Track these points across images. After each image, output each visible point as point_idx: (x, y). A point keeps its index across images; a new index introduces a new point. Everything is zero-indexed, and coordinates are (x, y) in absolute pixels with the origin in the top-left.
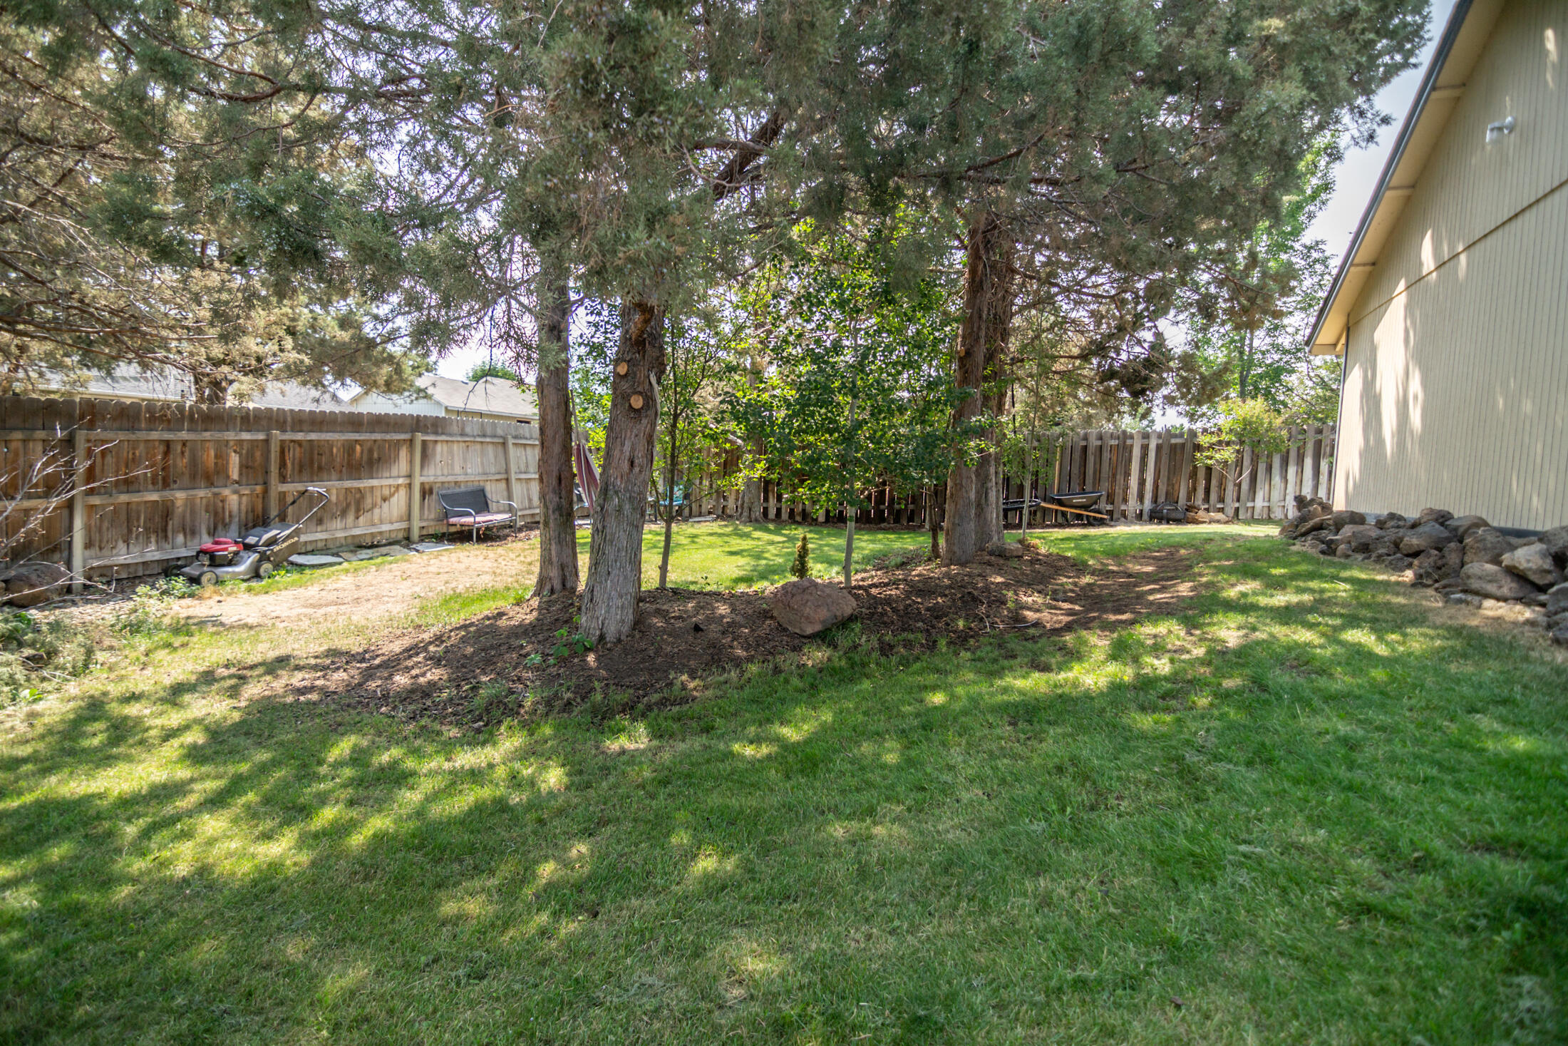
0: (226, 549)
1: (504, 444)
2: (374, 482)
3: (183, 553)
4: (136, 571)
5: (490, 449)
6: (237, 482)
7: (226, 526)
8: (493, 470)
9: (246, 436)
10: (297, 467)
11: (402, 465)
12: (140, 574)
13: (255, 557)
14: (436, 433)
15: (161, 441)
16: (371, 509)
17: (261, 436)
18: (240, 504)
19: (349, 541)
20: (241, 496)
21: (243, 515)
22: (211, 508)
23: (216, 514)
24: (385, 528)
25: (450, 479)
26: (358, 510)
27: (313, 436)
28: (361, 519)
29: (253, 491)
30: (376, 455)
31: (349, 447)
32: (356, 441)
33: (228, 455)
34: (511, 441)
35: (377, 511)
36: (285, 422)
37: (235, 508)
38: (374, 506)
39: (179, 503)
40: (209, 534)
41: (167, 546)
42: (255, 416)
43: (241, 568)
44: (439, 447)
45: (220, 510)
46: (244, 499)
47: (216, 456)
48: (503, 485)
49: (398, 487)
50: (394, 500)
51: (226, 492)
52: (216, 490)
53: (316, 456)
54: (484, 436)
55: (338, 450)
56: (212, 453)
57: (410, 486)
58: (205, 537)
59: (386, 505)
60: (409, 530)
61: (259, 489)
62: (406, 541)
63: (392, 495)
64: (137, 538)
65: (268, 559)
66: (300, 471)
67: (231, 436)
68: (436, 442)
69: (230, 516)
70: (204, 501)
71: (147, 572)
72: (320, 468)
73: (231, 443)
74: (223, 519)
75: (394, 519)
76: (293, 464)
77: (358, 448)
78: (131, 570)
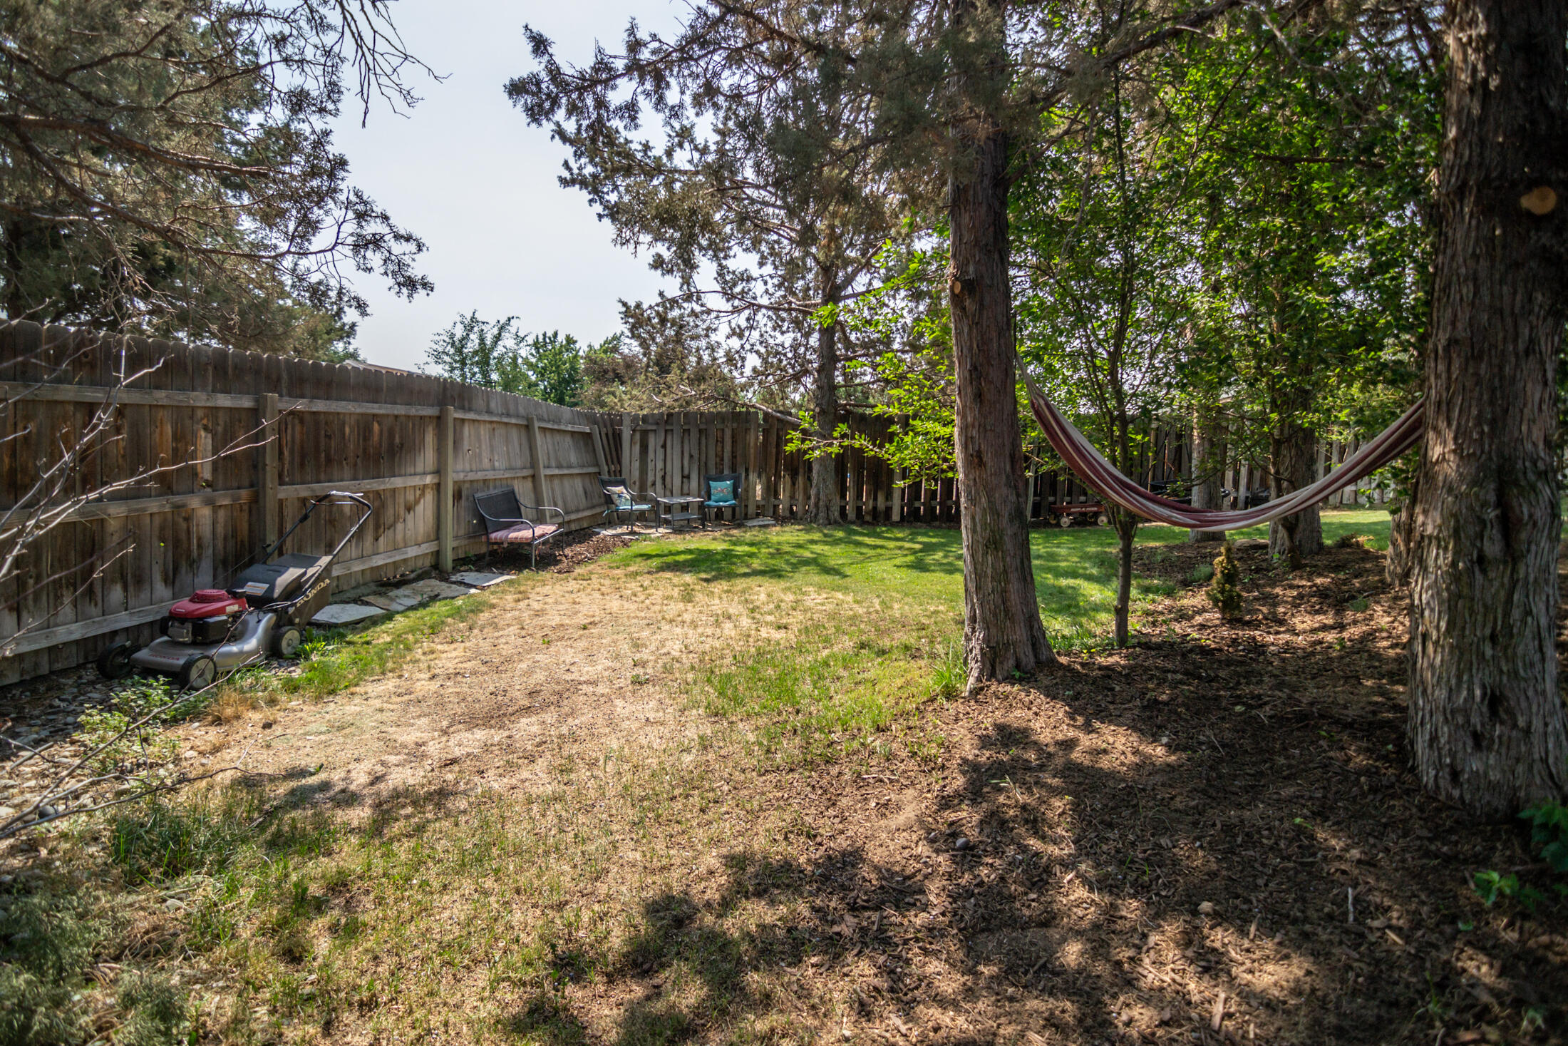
0: (221, 611)
1: (528, 428)
2: (398, 482)
3: (124, 620)
4: (36, 665)
5: (514, 433)
6: (209, 484)
7: (193, 564)
8: (519, 464)
9: (224, 401)
10: (297, 459)
11: (427, 458)
12: (44, 670)
13: (267, 619)
14: (463, 408)
15: (78, 404)
16: (393, 525)
17: (246, 402)
18: (214, 523)
19: (368, 577)
20: (216, 508)
21: (220, 545)
22: (169, 533)
23: (177, 543)
24: (412, 552)
25: (480, 476)
26: (377, 527)
27: (320, 406)
28: (381, 539)
29: (235, 499)
30: (397, 440)
31: (365, 424)
32: (374, 416)
33: (194, 435)
34: (537, 424)
35: (400, 526)
36: (279, 379)
37: (207, 531)
38: (396, 518)
39: (113, 525)
40: (166, 581)
41: (93, 610)
42: (235, 367)
43: (251, 644)
44: (466, 430)
45: (183, 536)
46: (221, 513)
47: (176, 438)
48: (529, 484)
49: (424, 488)
50: (420, 508)
51: (194, 502)
52: (176, 499)
53: (323, 440)
54: (508, 415)
55: (352, 431)
56: (169, 430)
57: (438, 487)
58: (161, 590)
59: (410, 517)
60: (437, 553)
61: (244, 494)
62: (436, 569)
63: (417, 502)
64: (36, 600)
65: (291, 623)
66: (302, 465)
67: (199, 399)
68: (463, 420)
69: (200, 546)
70: (157, 520)
71: (58, 666)
72: (329, 461)
73: (200, 413)
74: (189, 550)
75: (420, 539)
76: (292, 452)
77: (376, 426)
78: (27, 665)
